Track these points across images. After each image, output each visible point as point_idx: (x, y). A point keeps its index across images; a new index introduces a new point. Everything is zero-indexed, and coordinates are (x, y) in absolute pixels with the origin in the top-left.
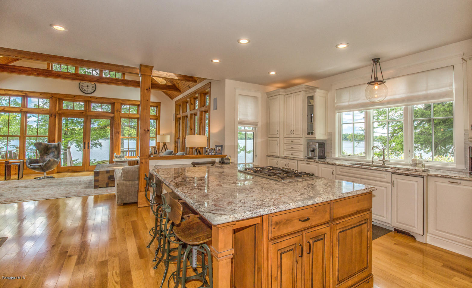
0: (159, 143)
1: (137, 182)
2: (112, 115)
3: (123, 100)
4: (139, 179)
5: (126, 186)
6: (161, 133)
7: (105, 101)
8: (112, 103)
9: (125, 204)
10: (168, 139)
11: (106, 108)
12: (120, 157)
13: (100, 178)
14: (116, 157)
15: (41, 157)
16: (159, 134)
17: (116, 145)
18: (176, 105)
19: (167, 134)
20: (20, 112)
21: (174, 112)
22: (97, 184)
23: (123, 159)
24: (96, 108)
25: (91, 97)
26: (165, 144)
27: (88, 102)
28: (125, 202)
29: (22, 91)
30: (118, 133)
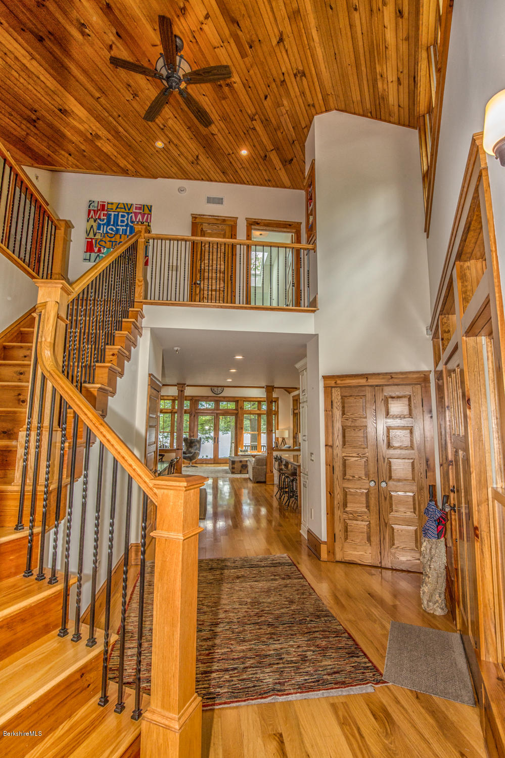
0: (278, 438)
1: (265, 467)
2: (236, 412)
3: (245, 398)
4: (266, 465)
5: (258, 469)
6: (279, 428)
7: (231, 399)
8: (237, 400)
9: (258, 482)
10: (286, 435)
11: (232, 406)
12: (244, 451)
13: (235, 466)
14: (241, 451)
15: (187, 450)
16: (278, 429)
17: (240, 441)
18: (293, 400)
19: (286, 429)
20: (171, 412)
21: (292, 407)
22: (233, 470)
23: (247, 453)
24: (223, 405)
25: (220, 397)
26: (284, 439)
27: (217, 402)
28: (257, 480)
29: (173, 396)
30: (242, 428)
